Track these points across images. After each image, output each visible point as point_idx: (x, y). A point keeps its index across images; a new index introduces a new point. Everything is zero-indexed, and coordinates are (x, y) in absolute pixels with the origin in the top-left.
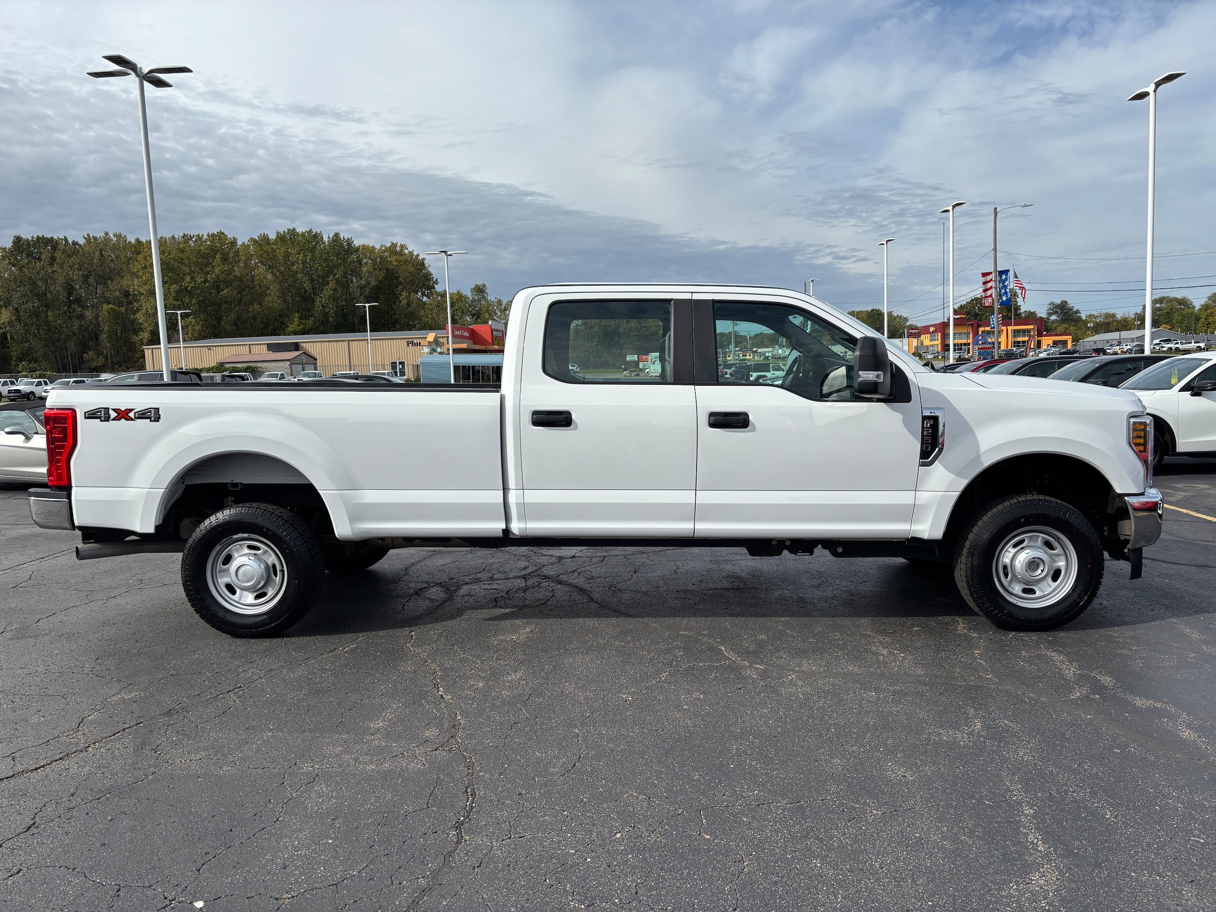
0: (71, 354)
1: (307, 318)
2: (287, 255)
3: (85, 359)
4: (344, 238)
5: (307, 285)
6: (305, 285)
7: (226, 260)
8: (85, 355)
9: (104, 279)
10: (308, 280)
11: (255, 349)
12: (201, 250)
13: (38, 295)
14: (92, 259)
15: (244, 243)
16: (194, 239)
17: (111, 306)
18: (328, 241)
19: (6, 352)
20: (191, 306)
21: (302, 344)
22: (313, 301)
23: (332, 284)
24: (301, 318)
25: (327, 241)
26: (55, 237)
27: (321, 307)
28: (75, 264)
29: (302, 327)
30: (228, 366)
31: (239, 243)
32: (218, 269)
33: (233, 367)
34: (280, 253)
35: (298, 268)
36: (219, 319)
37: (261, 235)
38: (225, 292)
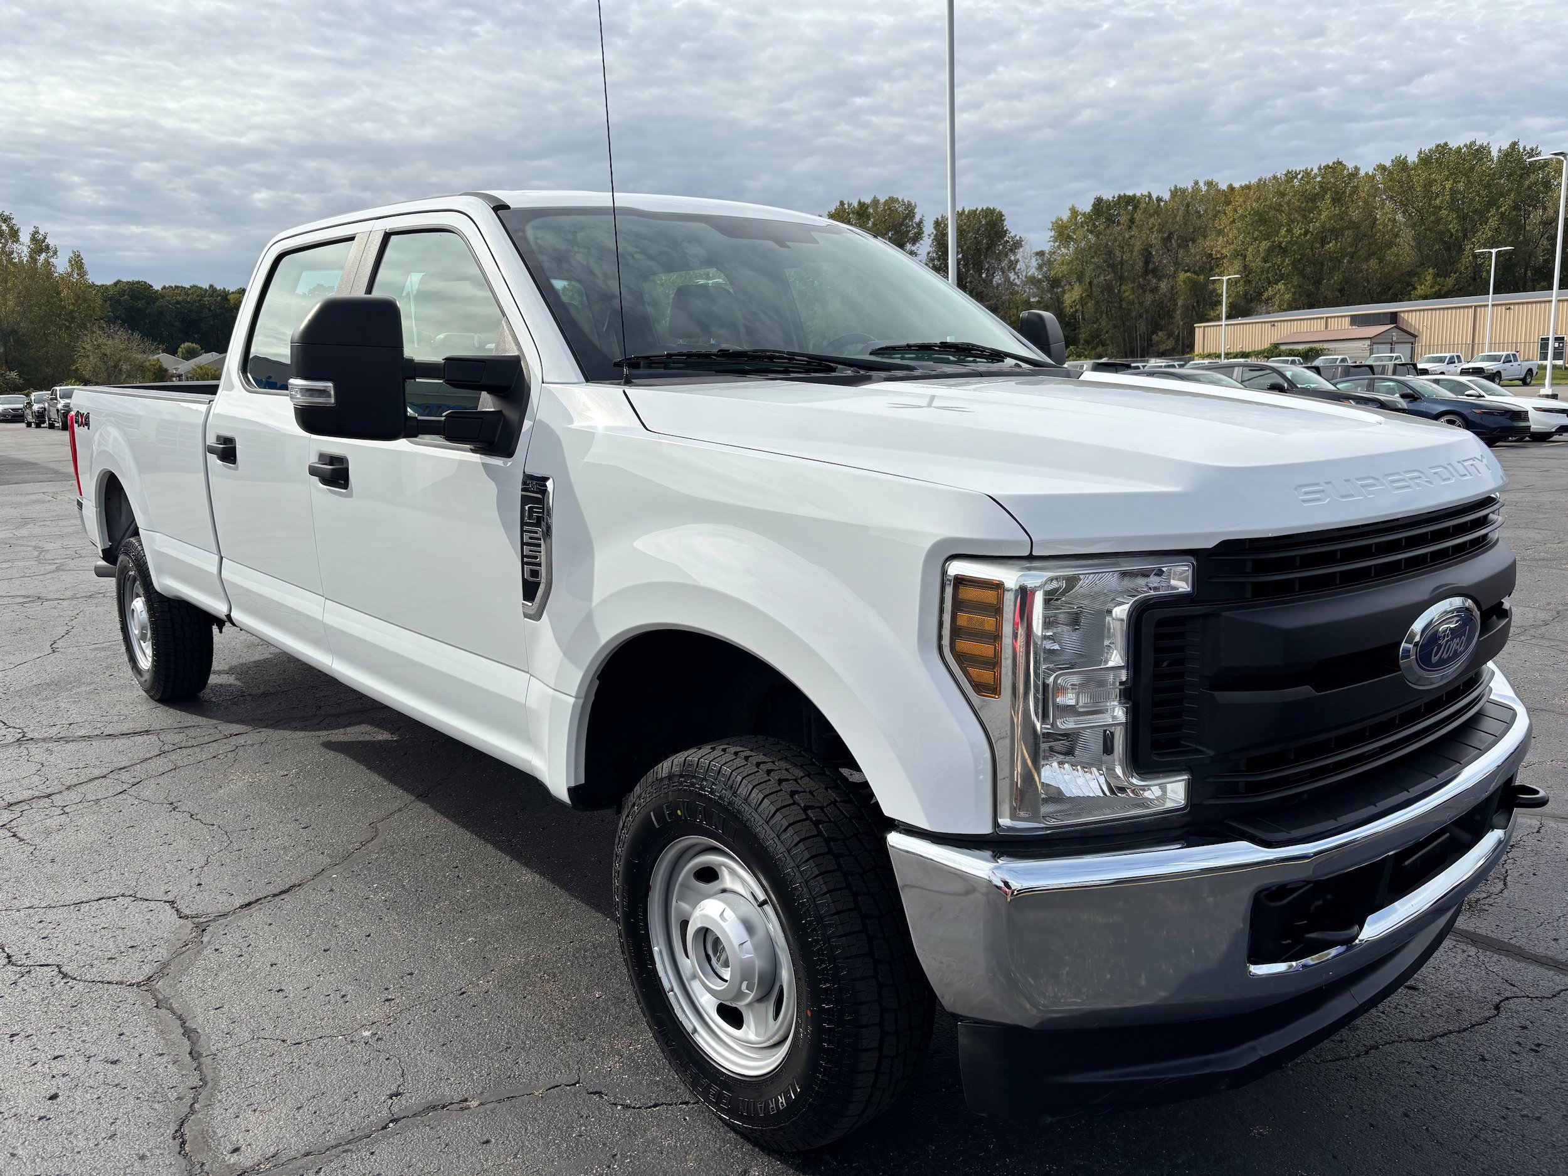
0: (1140, 336)
1: (1446, 275)
2: (1429, 184)
3: (1154, 342)
4: (1525, 147)
5: (1454, 226)
6: (1451, 226)
7: (1339, 200)
8: (1154, 336)
9: (1186, 241)
10: (1456, 218)
11: (1334, 324)
12: (1307, 190)
13: (1112, 266)
14: (1176, 217)
15: (1367, 174)
16: (1299, 177)
17: (1189, 274)
18: (1499, 157)
19: (1075, 335)
20: (1283, 268)
21: (1402, 315)
22: (1461, 249)
23: (1493, 222)
24: (1437, 275)
25: (1496, 155)
26: (1138, 194)
27: (1471, 258)
28: (1155, 225)
29: (1437, 288)
30: (1283, 348)
31: (1362, 173)
32: (1326, 212)
33: (1290, 350)
34: (1418, 183)
35: (1442, 203)
36: (1318, 282)
37: (1396, 158)
38: (1331, 245)
